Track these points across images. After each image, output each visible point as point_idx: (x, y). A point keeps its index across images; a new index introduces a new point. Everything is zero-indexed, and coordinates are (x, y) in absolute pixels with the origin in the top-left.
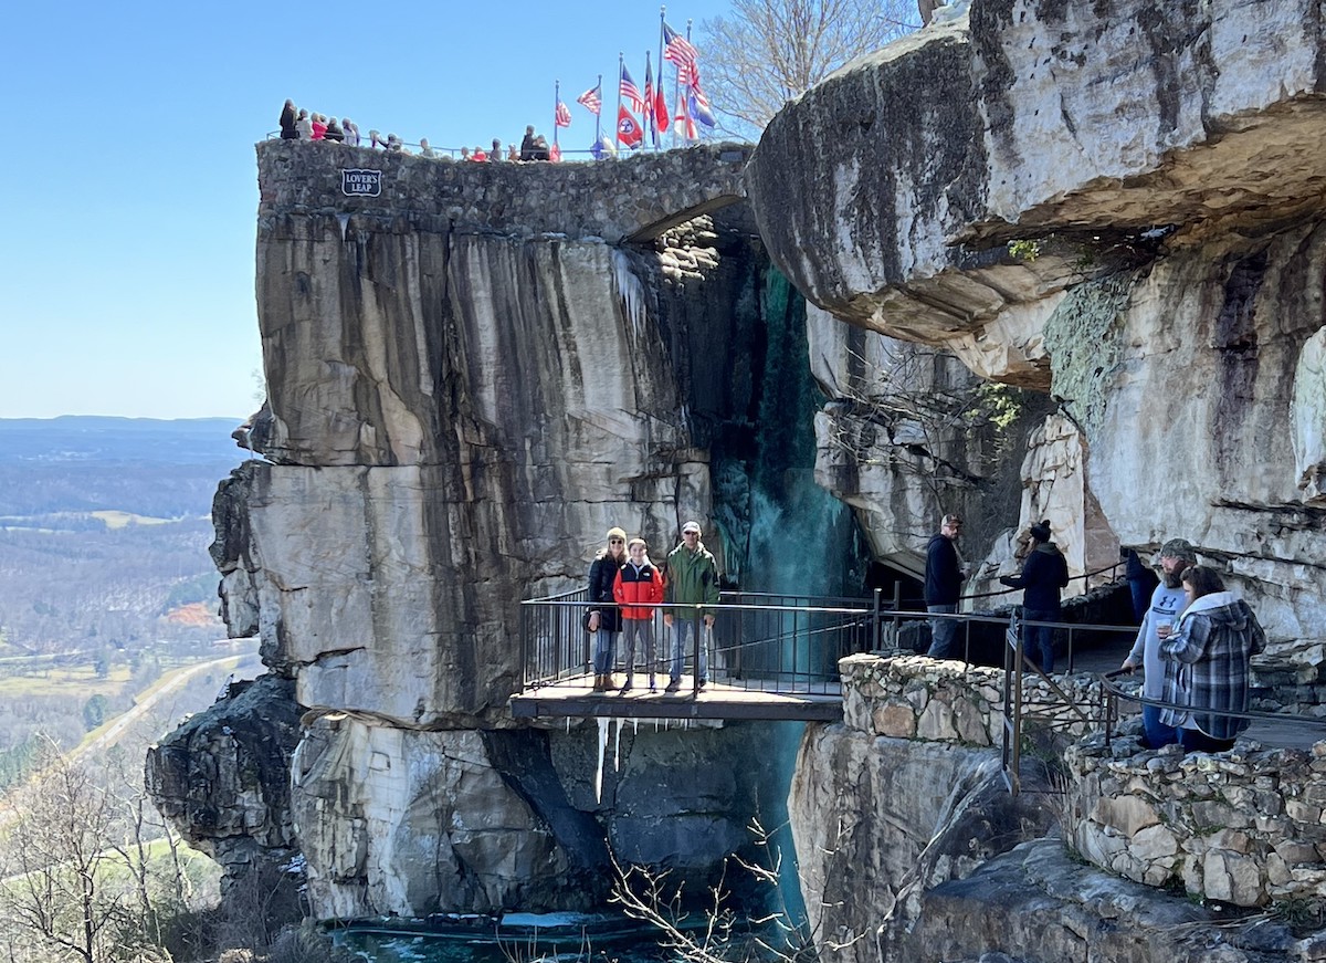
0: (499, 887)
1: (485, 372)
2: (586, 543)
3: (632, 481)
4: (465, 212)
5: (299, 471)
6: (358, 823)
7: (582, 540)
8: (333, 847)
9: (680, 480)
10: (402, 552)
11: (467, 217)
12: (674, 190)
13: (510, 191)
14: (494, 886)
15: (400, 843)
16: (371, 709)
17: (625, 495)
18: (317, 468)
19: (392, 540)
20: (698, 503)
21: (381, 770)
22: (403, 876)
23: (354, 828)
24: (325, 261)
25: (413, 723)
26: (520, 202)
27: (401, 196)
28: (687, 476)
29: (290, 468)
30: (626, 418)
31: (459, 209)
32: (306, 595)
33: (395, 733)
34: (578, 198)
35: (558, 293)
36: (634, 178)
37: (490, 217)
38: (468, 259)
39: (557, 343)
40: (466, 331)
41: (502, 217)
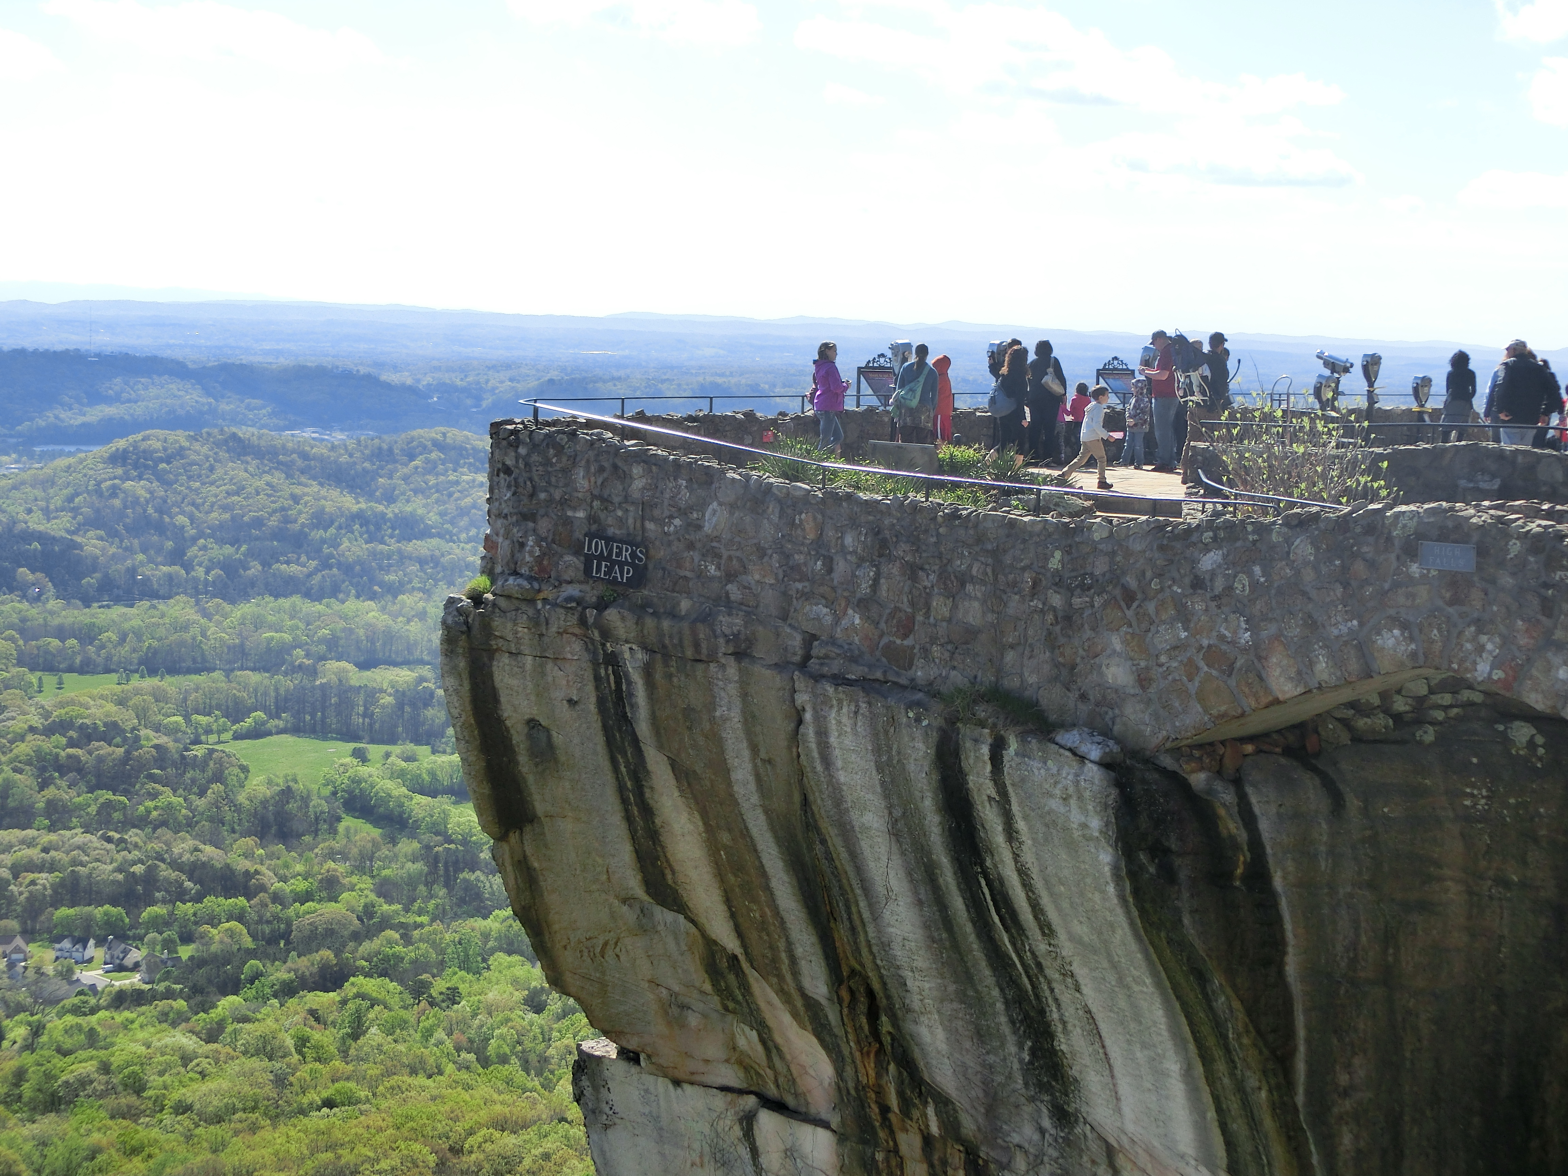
4: (837, 621)
5: (648, 1078)
11: (839, 633)
12: (1294, 631)
13: (928, 580)
18: (674, 1082)
24: (572, 703)
26: (945, 612)
27: (712, 569)
29: (634, 1070)
34: (1068, 618)
35: (1016, 857)
36: (1198, 584)
37: (885, 640)
38: (833, 740)
39: (1039, 965)
40: (858, 892)
41: (908, 642)
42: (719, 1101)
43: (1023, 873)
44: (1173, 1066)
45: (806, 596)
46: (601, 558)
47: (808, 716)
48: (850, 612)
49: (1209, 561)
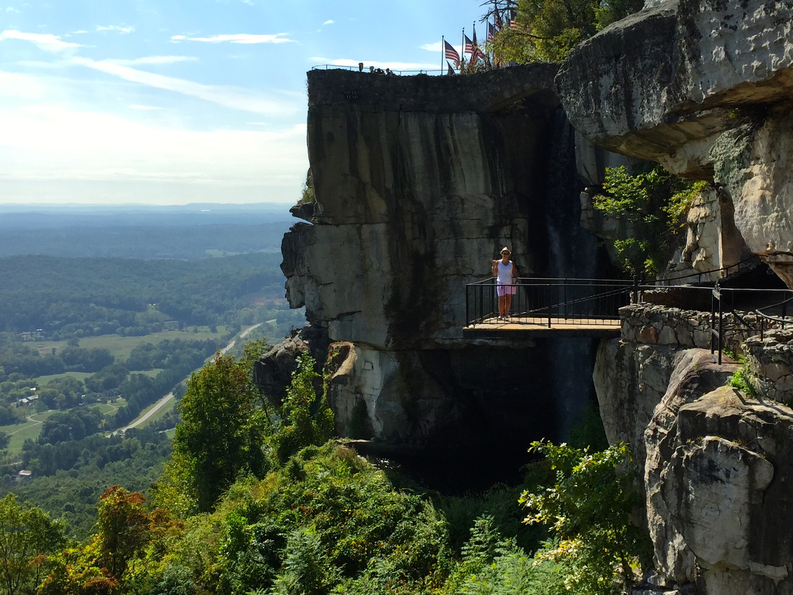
0: (427, 426)
1: (417, 177)
2: (467, 259)
3: (490, 228)
4: (407, 101)
5: (329, 227)
6: (358, 395)
7: (465, 257)
8: (346, 408)
9: (514, 227)
10: (378, 266)
12: (509, 87)
14: (425, 425)
15: (379, 405)
16: (364, 341)
17: (486, 234)
18: (337, 225)
19: (373, 259)
20: (522, 238)
21: (369, 370)
22: (381, 421)
23: (356, 398)
24: (341, 127)
25: (385, 347)
26: (433, 95)
27: (377, 94)
28: (517, 224)
29: (324, 226)
30: (487, 198)
31: (404, 99)
32: (332, 287)
33: (375, 353)
34: (462, 92)
35: (453, 138)
36: (489, 82)
37: (419, 103)
38: (409, 123)
39: (452, 162)
40: (408, 158)
41: (425, 102)
42: (350, 226)
43: (454, 141)
44: (481, 175)
45: (399, 97)
46: (349, 94)
47: (403, 120)
48: (410, 99)
49: (491, 77)
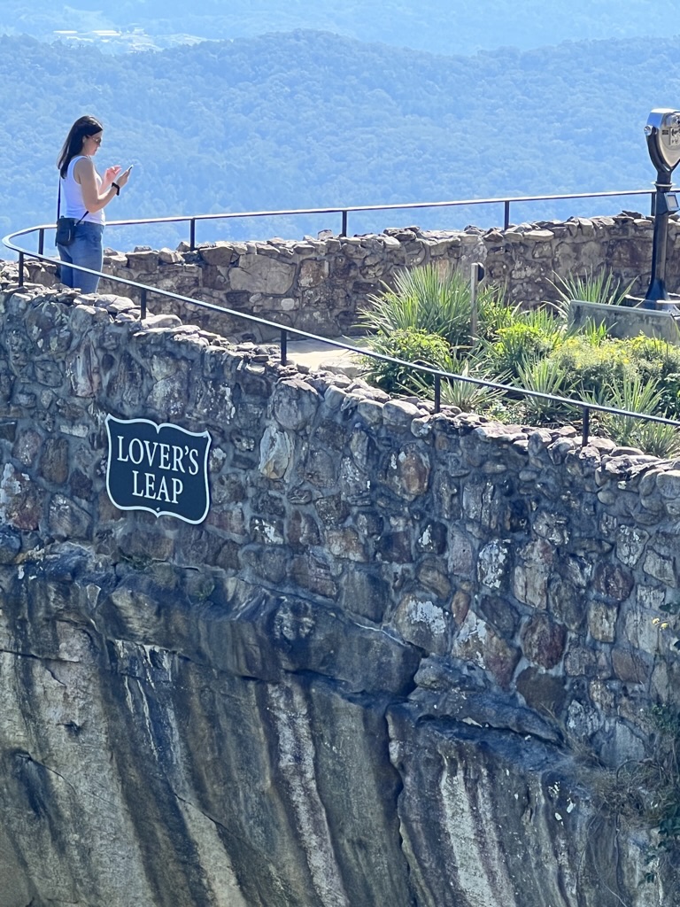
11: (456, 648)
24: (73, 729)
26: (608, 627)
31: (433, 615)
37: (523, 665)
41: (557, 671)
45: (409, 585)
47: (409, 781)
48: (472, 615)
